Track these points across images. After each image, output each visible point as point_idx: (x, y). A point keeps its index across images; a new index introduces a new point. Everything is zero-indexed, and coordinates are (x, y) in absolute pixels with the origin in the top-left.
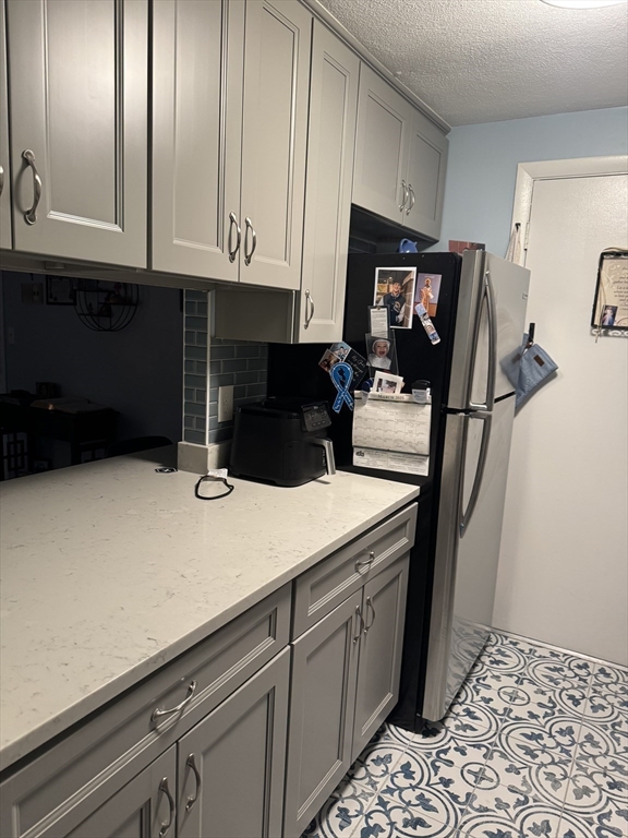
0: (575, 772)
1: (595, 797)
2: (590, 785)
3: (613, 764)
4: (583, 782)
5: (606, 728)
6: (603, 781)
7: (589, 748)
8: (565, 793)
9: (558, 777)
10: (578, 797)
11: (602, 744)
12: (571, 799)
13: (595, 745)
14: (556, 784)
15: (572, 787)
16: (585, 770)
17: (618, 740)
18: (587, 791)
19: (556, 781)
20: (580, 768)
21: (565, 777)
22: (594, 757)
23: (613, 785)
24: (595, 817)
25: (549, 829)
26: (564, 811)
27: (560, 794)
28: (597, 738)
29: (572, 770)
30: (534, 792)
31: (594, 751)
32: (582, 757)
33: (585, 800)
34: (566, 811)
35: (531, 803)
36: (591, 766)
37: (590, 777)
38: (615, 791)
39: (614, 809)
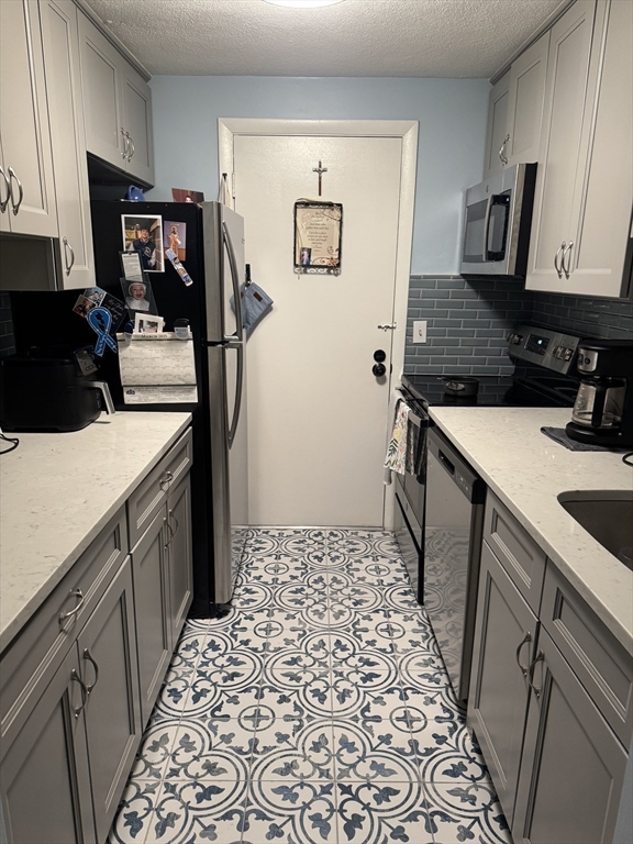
0: (331, 604)
1: (347, 614)
2: (342, 608)
3: (353, 590)
4: (338, 608)
5: (343, 570)
6: (349, 603)
7: (336, 586)
8: (329, 619)
9: (321, 610)
10: (337, 618)
11: (344, 580)
12: (333, 621)
13: (339, 582)
14: (321, 615)
15: (332, 613)
16: (337, 600)
17: (352, 575)
18: (341, 613)
19: (321, 614)
20: (334, 600)
21: (326, 609)
22: (340, 590)
23: (355, 604)
24: (350, 626)
25: (324, 644)
26: (330, 630)
27: (325, 621)
28: (339, 578)
29: (328, 603)
30: (308, 625)
31: (340, 587)
32: (333, 593)
33: (342, 618)
34: (332, 629)
35: (308, 633)
36: (340, 596)
37: (341, 603)
38: (359, 606)
39: (360, 617)
